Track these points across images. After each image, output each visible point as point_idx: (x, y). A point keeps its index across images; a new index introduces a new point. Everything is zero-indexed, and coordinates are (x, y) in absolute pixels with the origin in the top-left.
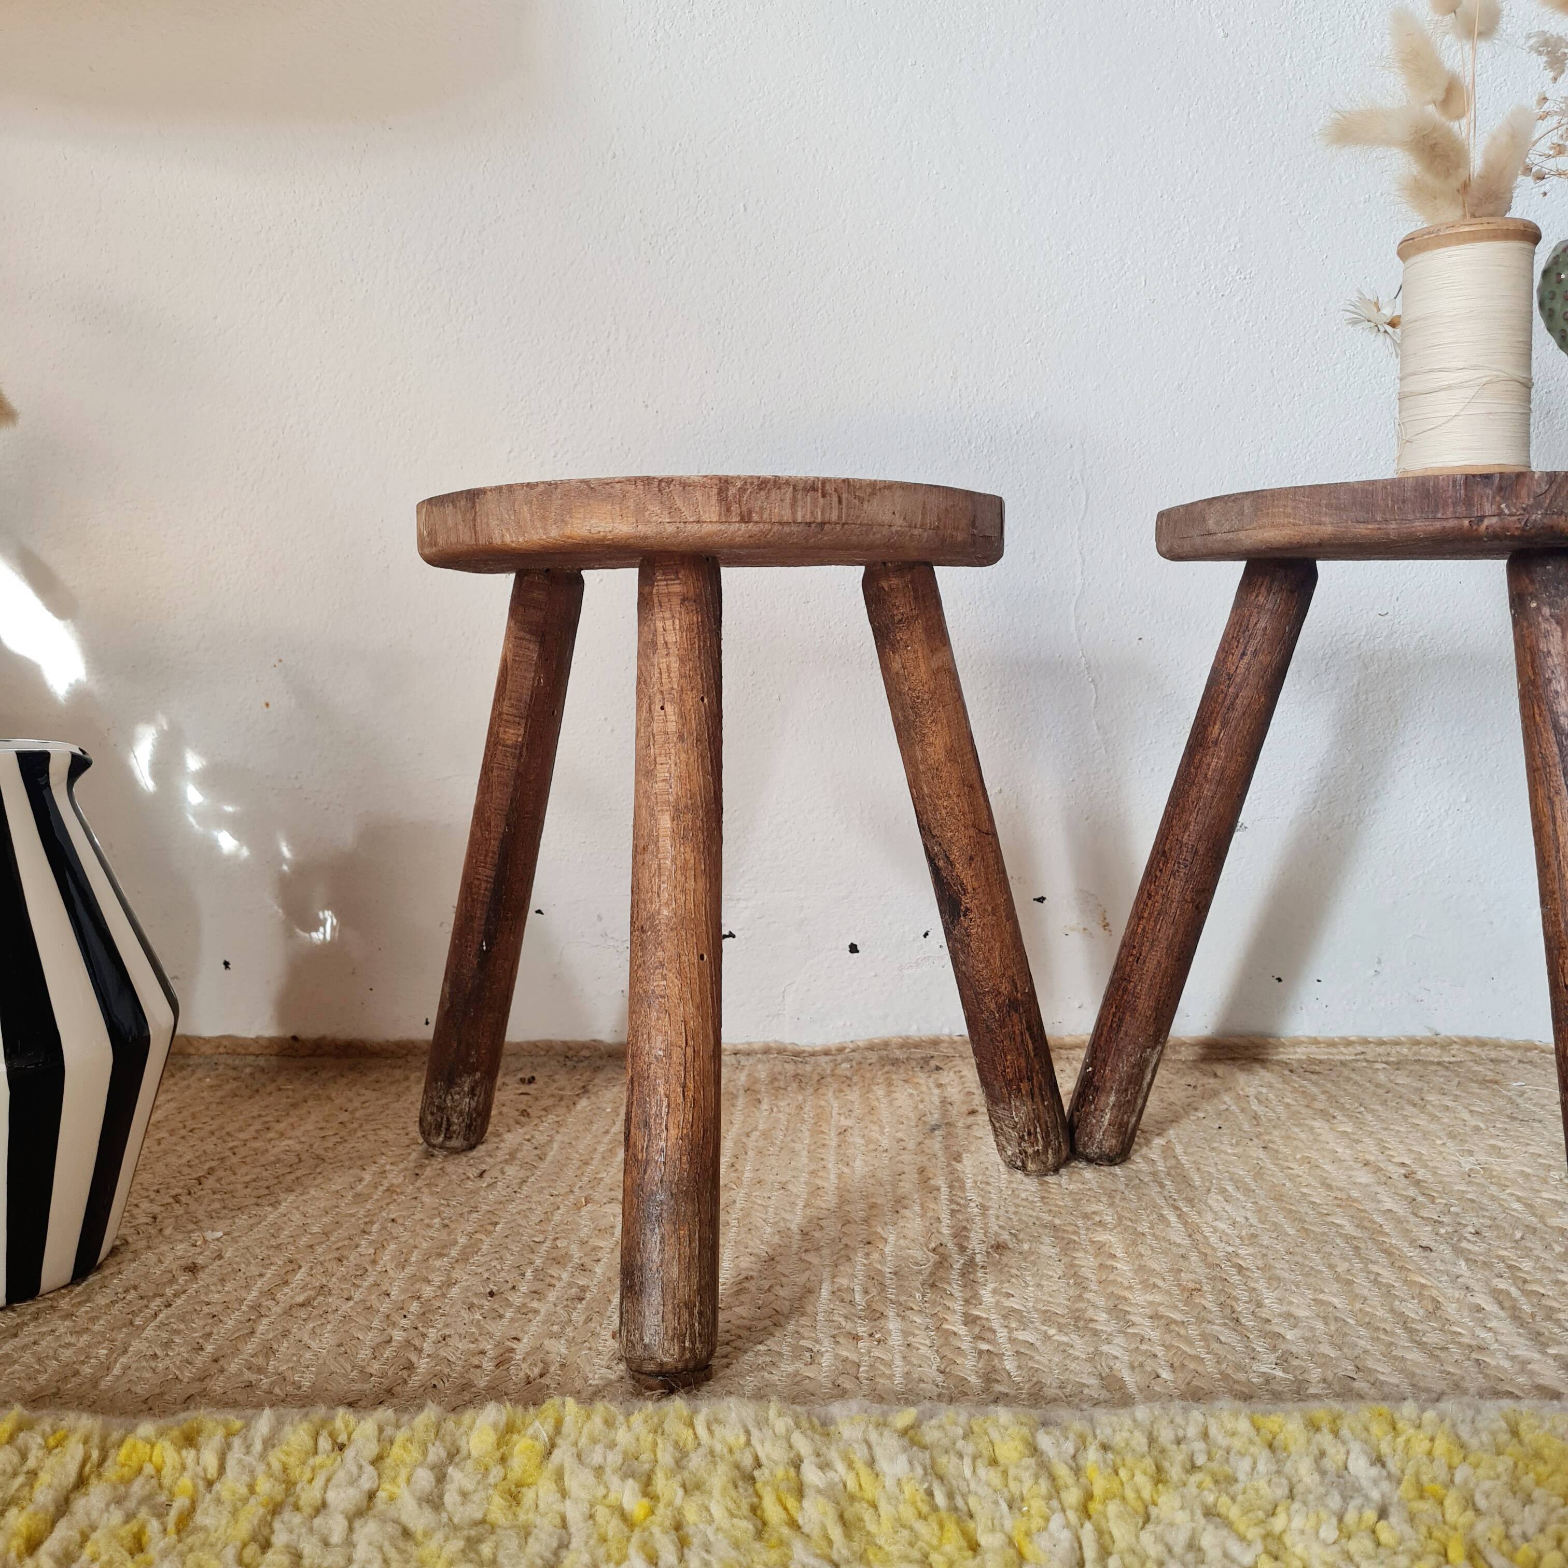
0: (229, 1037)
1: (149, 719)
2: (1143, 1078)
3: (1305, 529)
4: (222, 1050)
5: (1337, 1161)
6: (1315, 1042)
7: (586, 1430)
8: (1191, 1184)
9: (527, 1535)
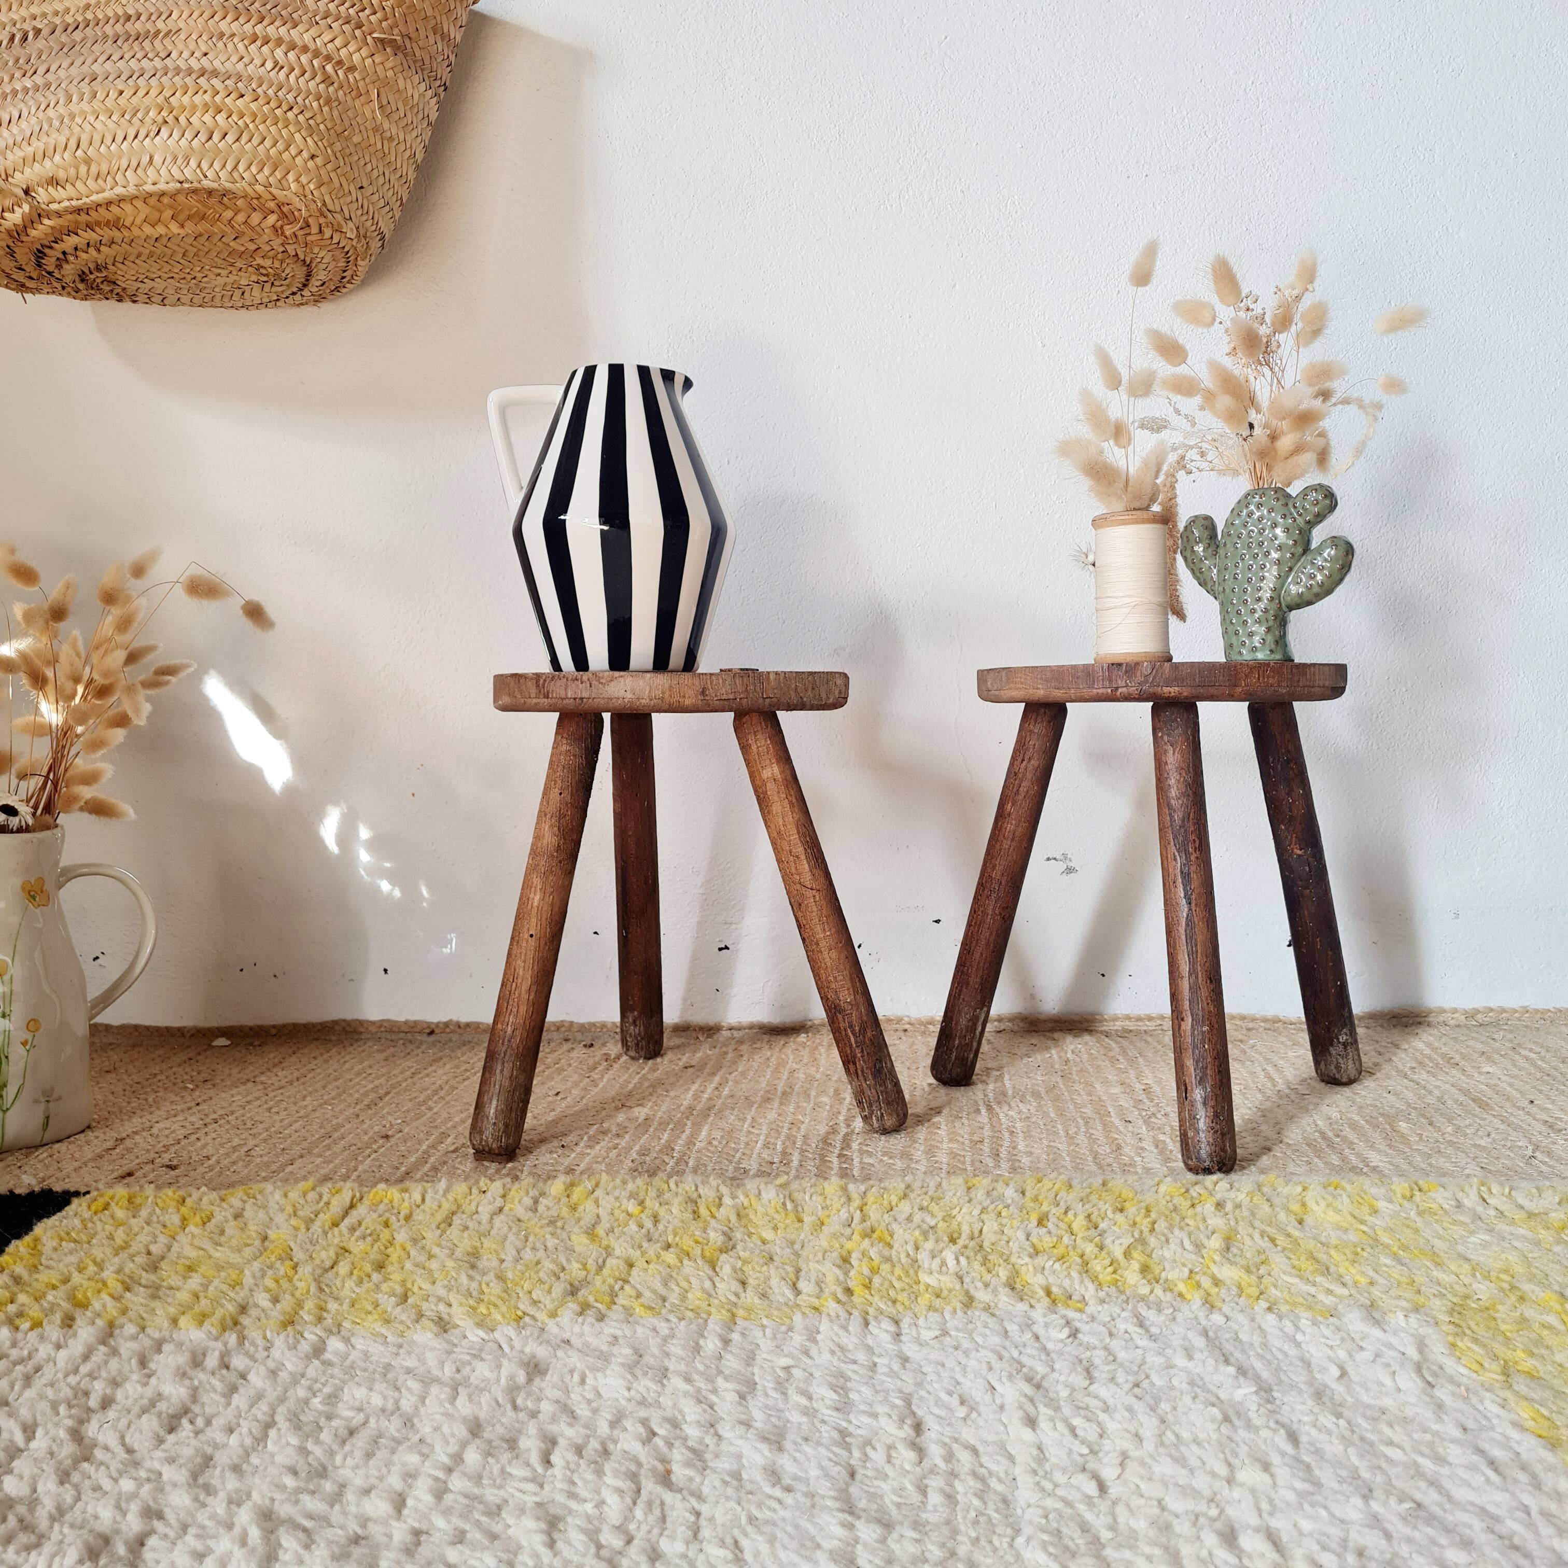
0: (388, 1021)
1: (336, 804)
2: (976, 1029)
4: (383, 1029)
5: (1106, 1082)
6: (1128, 1018)
7: (611, 1184)
8: (1004, 1094)
9: (579, 1220)
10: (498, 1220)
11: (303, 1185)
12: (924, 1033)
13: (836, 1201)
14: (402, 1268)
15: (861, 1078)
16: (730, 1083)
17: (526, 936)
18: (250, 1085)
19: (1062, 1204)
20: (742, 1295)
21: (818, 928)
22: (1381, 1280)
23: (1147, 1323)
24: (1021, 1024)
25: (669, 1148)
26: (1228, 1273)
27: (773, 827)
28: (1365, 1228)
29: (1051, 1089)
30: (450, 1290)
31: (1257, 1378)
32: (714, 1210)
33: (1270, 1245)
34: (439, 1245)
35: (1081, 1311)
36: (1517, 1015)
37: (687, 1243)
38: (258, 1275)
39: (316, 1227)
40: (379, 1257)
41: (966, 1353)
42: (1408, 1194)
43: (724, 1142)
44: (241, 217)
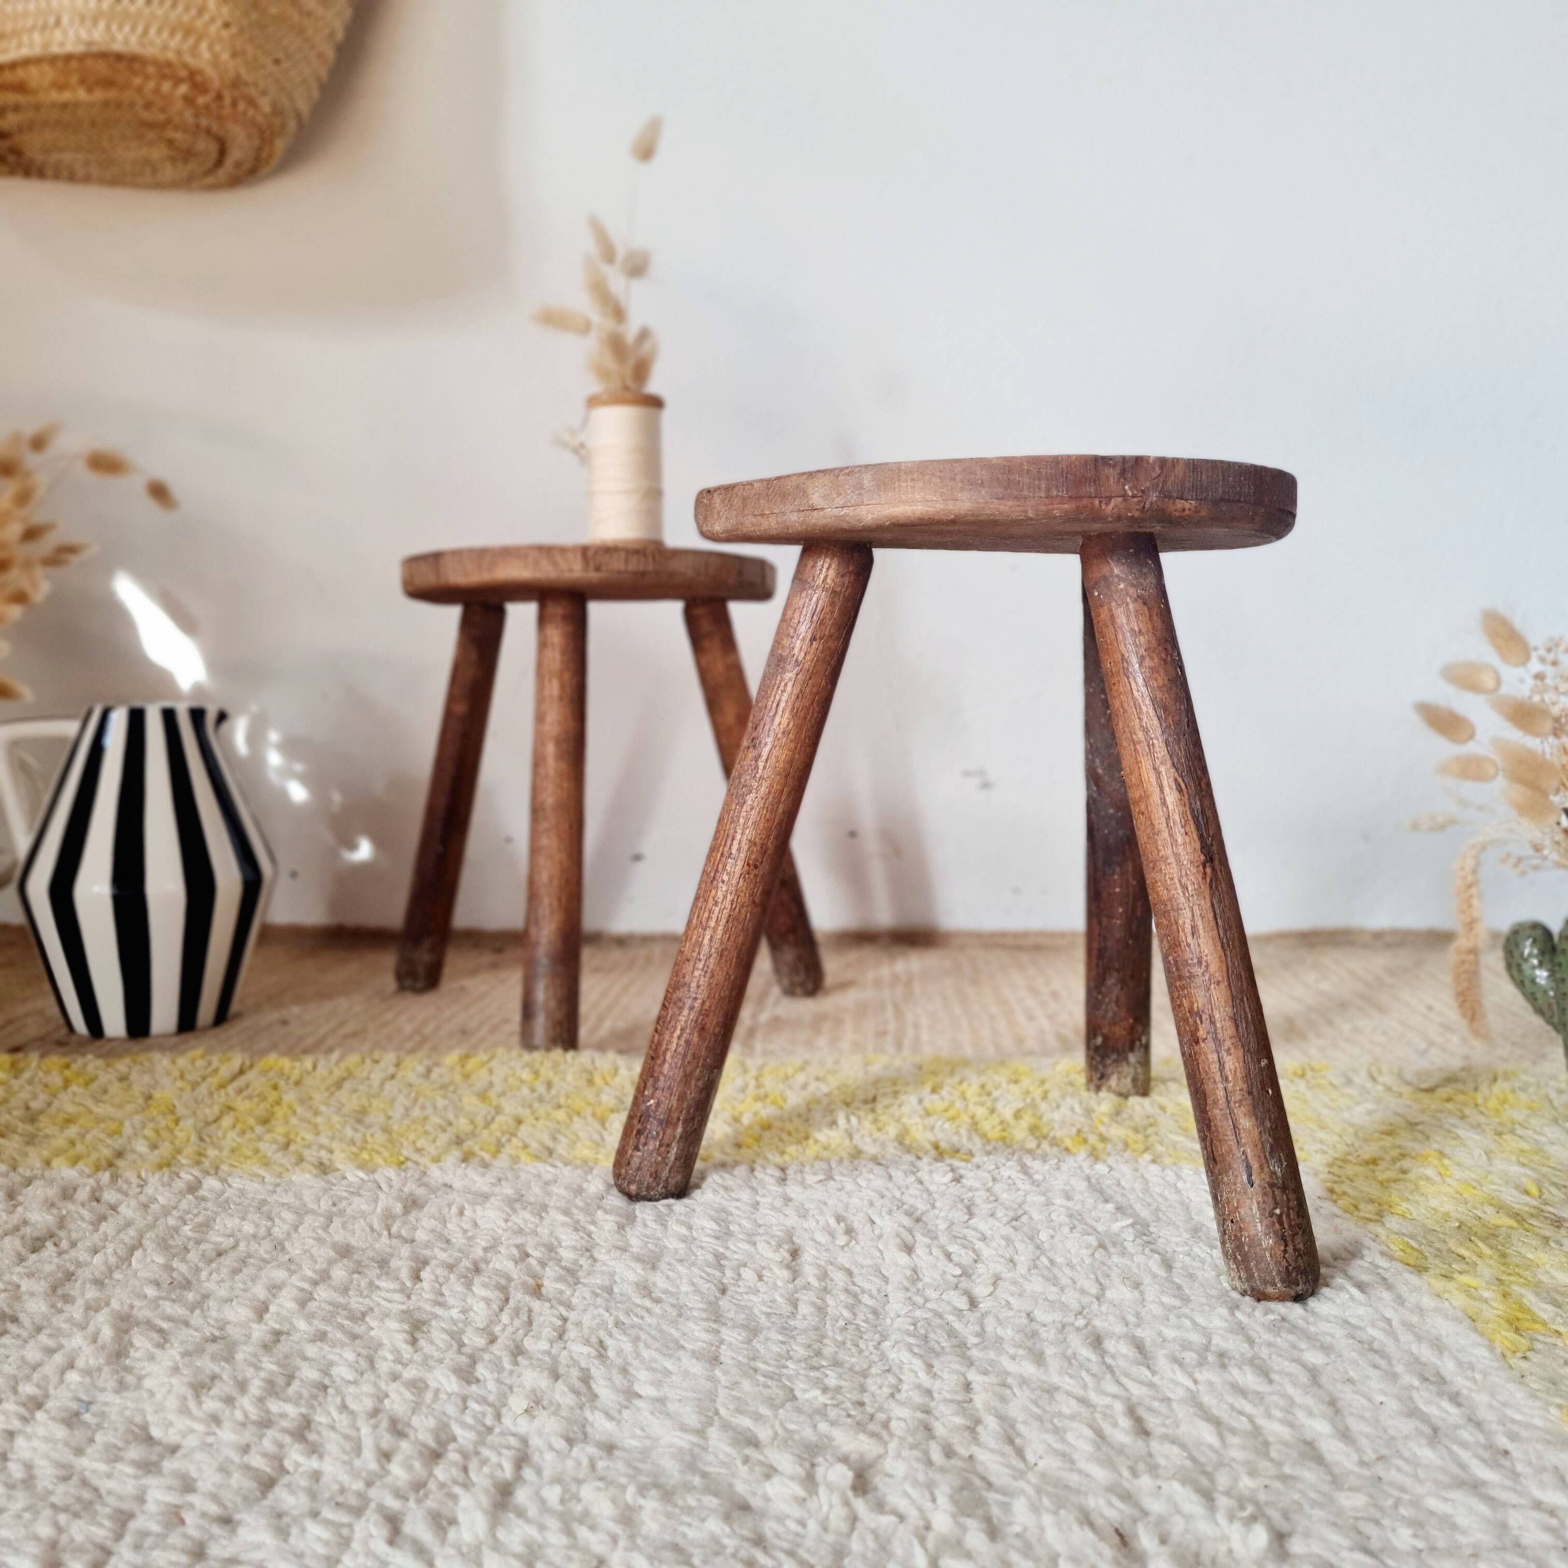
5: (1013, 987)
7: (506, 1057)
9: (471, 1085)
10: (389, 1085)
11: (192, 1054)
14: (287, 1122)
23: (1031, 1171)
26: (1115, 1132)
30: (333, 1139)
31: (1135, 1216)
32: (609, 1079)
34: (327, 1105)
35: (967, 1161)
37: (578, 1104)
38: (138, 1126)
39: (203, 1089)
40: (265, 1114)
41: (849, 1193)
44: (151, 85)
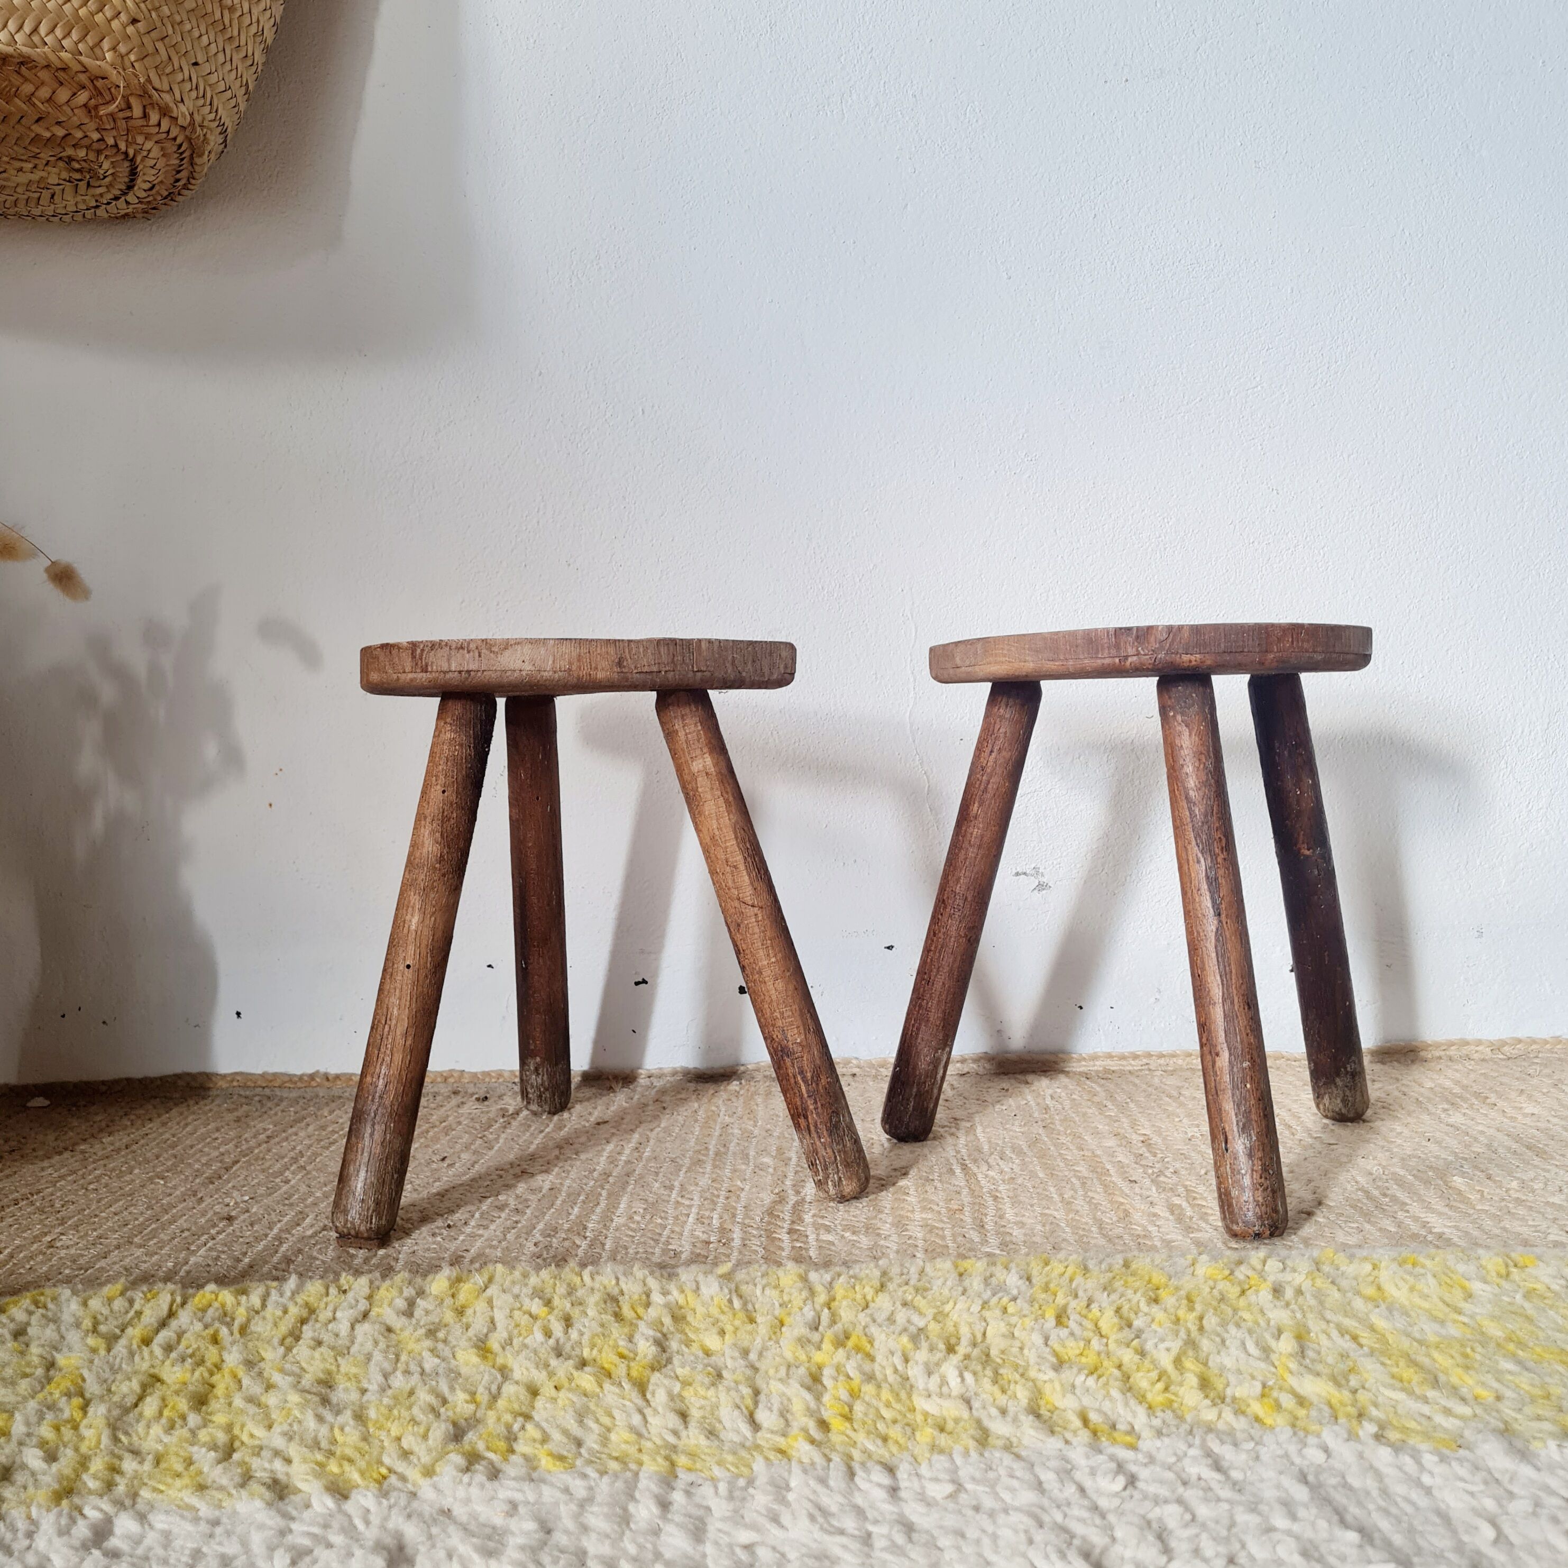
0: (241, 1073)
2: (937, 1073)
3: (1016, 665)
4: (235, 1084)
5: (1096, 1133)
6: (1110, 1056)
7: (509, 1278)
8: (980, 1151)
9: (467, 1327)
10: (364, 1329)
11: (108, 1290)
12: (875, 1077)
13: (797, 1297)
14: (230, 1404)
15: (814, 1135)
16: (652, 1142)
17: (402, 967)
18: (67, 1155)
19: (1080, 1293)
20: (684, 1434)
21: (761, 953)
22: (1508, 1393)
23: (1225, 1464)
24: (988, 1066)
25: (580, 1228)
26: (1312, 1387)
27: (705, 830)
28: (1466, 1320)
29: (1034, 1142)
30: (291, 1439)
31: (1388, 1545)
32: (640, 1310)
33: (1354, 1346)
34: (282, 1371)
35: (1133, 1447)
36: (1548, 1046)
37: (608, 1358)
38: (34, 1419)
39: (120, 1348)
40: (201, 1389)
41: (992, 1514)
42: (1503, 1271)
43: (648, 1217)
44: (44, 93)
